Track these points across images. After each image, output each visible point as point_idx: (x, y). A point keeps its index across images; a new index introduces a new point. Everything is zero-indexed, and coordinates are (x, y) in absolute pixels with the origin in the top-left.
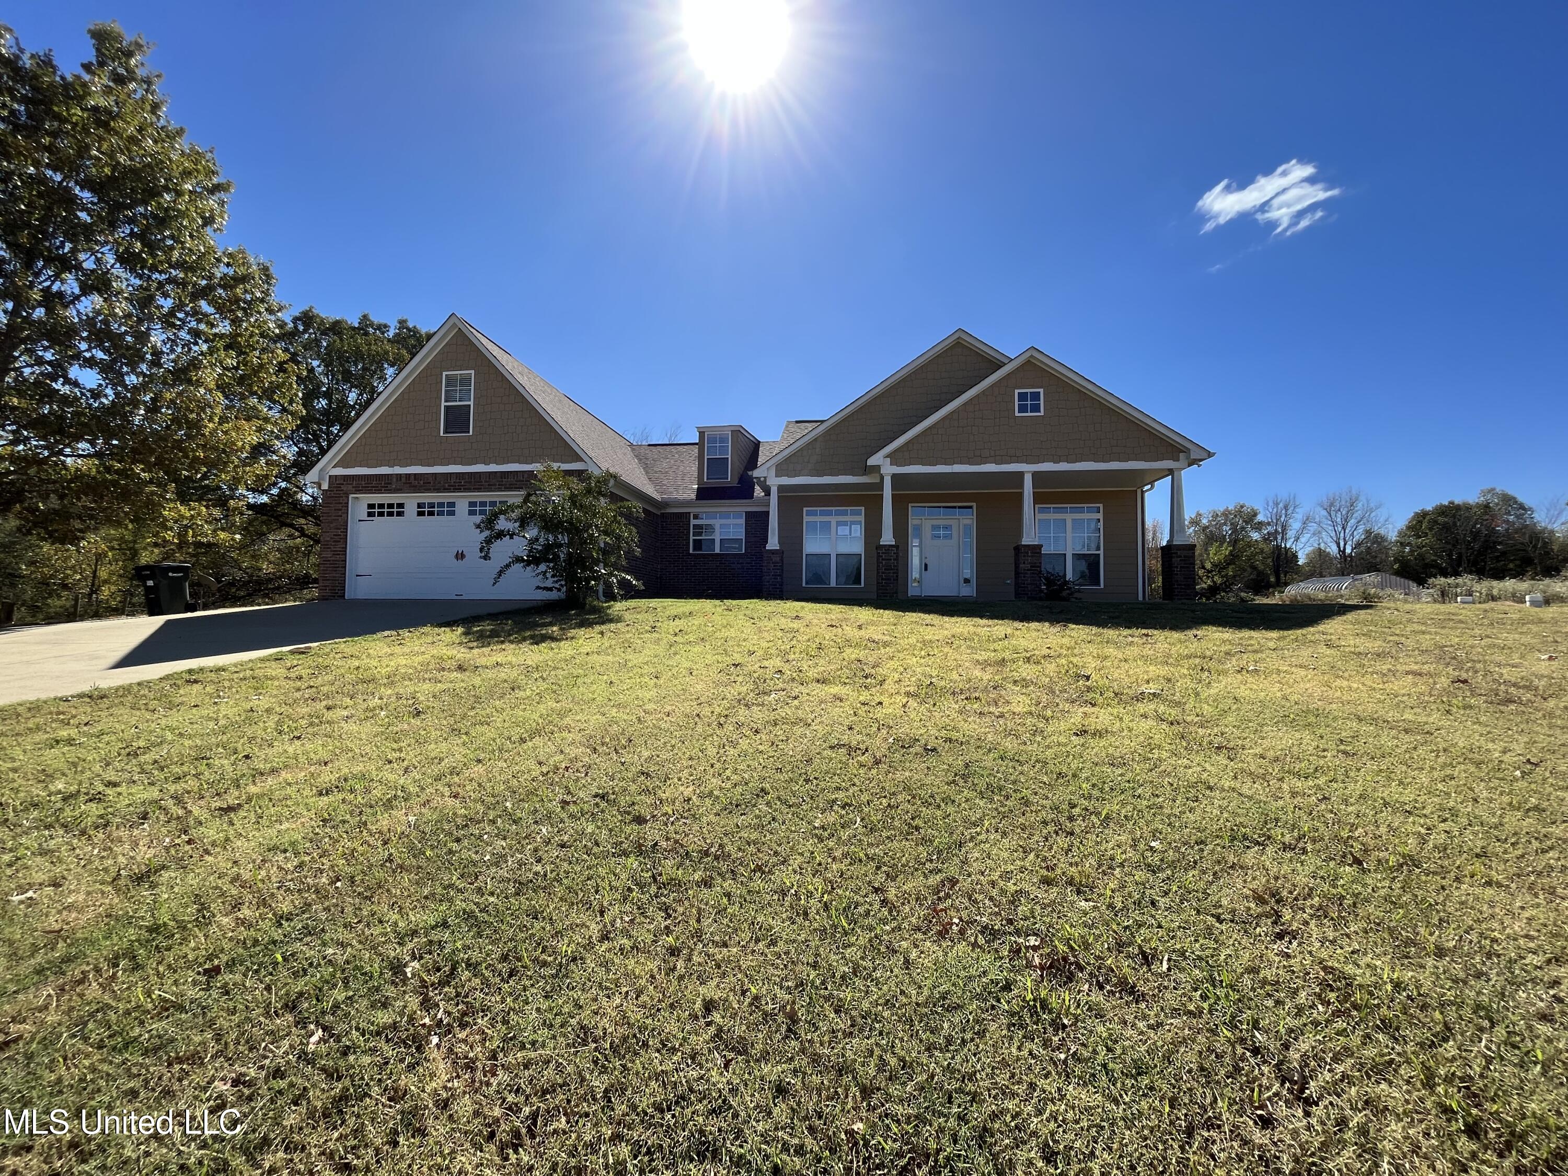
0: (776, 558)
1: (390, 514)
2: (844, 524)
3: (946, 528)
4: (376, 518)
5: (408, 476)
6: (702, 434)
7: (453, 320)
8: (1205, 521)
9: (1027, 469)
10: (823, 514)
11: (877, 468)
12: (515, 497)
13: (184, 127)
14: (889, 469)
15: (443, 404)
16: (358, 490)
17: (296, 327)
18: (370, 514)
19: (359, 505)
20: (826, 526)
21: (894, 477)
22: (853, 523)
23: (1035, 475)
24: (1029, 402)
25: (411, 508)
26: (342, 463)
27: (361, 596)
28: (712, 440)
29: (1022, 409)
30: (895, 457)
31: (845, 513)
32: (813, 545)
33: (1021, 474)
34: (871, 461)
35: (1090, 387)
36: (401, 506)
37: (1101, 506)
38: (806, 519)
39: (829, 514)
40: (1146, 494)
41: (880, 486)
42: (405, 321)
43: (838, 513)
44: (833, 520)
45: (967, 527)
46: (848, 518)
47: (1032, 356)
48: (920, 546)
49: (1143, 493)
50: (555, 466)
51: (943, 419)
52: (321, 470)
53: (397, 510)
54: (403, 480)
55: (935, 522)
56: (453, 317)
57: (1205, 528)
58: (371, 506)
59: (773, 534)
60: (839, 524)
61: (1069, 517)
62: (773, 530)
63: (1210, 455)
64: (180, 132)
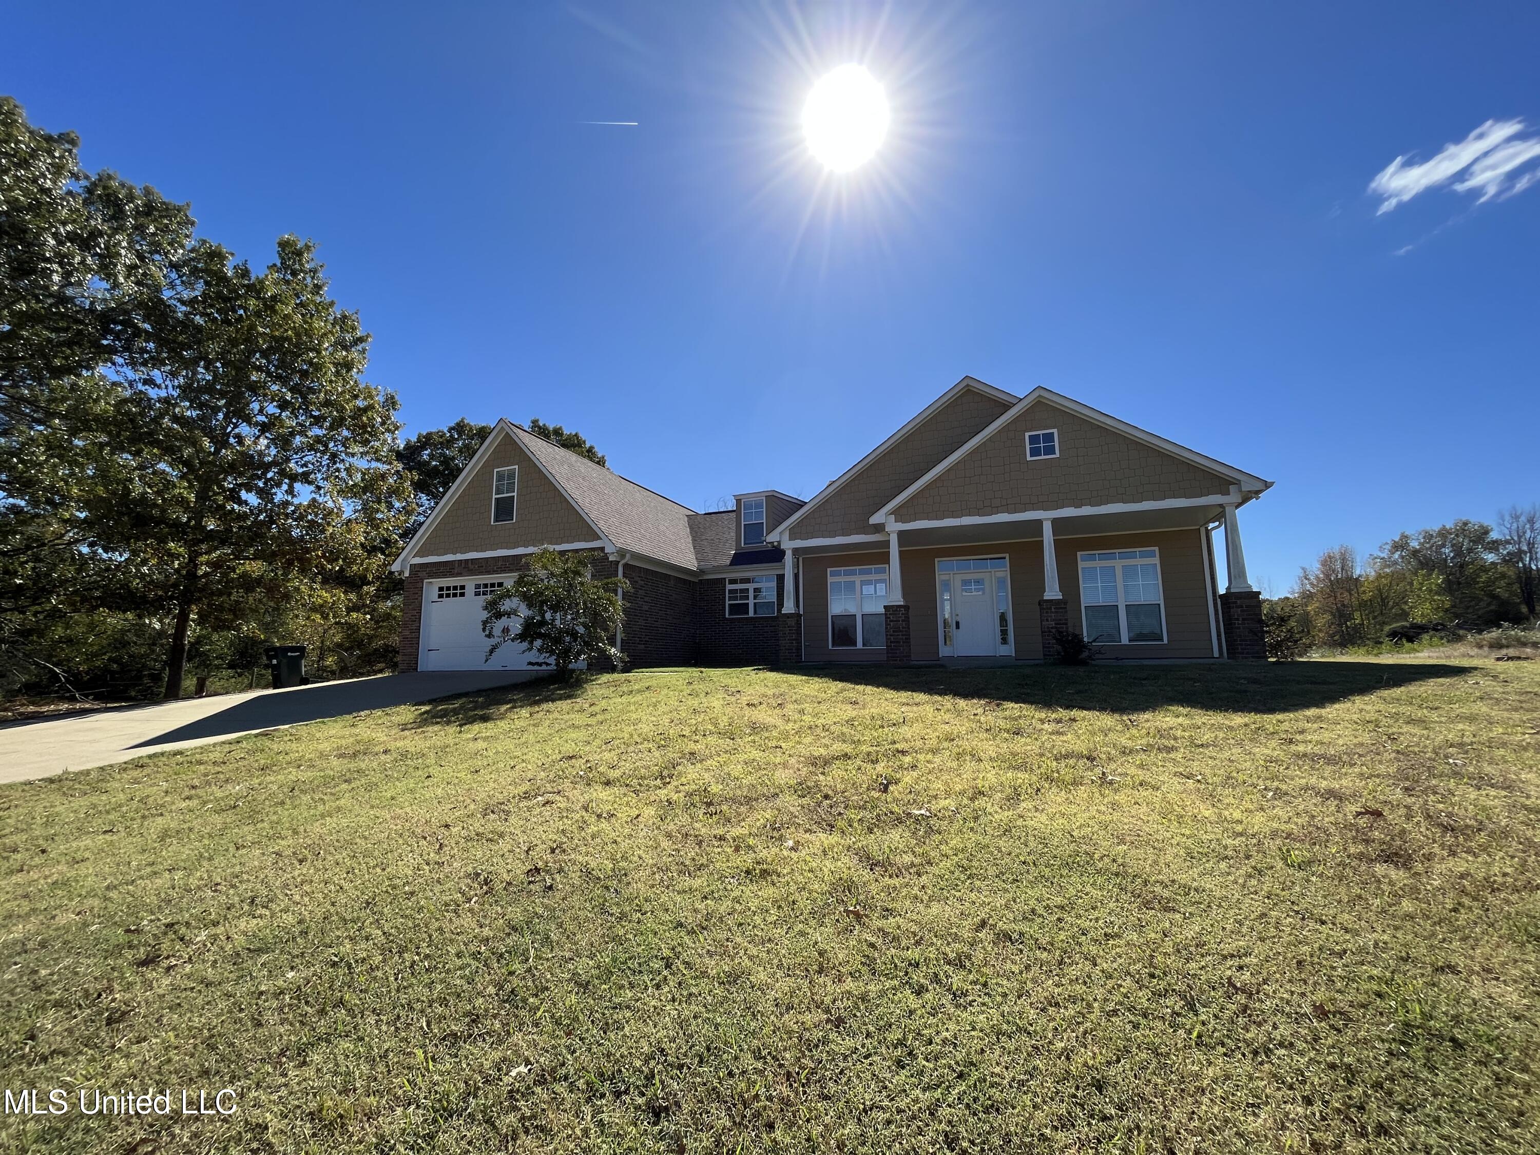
0: (791, 622)
1: (455, 595)
2: (869, 583)
3: (977, 582)
4: (445, 599)
5: (466, 561)
6: (738, 501)
7: (502, 424)
8: (1415, 544)
9: (1046, 516)
10: (847, 574)
11: (879, 528)
12: (509, 580)
13: (335, 301)
14: (894, 527)
15: (494, 496)
16: (431, 576)
17: (451, 436)
18: (441, 596)
19: (431, 587)
20: (850, 587)
21: (902, 534)
22: (877, 581)
23: (1055, 522)
24: (1042, 445)
25: (470, 590)
26: (419, 554)
27: (431, 667)
28: (748, 506)
29: (1035, 452)
30: (900, 514)
31: (869, 572)
32: (838, 606)
33: (1039, 523)
34: (874, 520)
35: (1109, 421)
36: (463, 587)
37: (1156, 549)
38: (830, 580)
39: (853, 573)
40: (1213, 532)
41: (887, 544)
42: (537, 421)
43: (862, 572)
44: (857, 579)
45: (1001, 581)
46: (873, 577)
47: (1040, 396)
48: (950, 600)
49: (1208, 533)
50: (551, 548)
51: (949, 470)
52: (403, 560)
53: (459, 591)
54: (463, 565)
55: (968, 577)
56: (501, 422)
57: (1415, 553)
58: (441, 589)
59: (789, 598)
60: (863, 583)
61: (1118, 565)
62: (789, 592)
63: (1267, 485)
64: (332, 304)
